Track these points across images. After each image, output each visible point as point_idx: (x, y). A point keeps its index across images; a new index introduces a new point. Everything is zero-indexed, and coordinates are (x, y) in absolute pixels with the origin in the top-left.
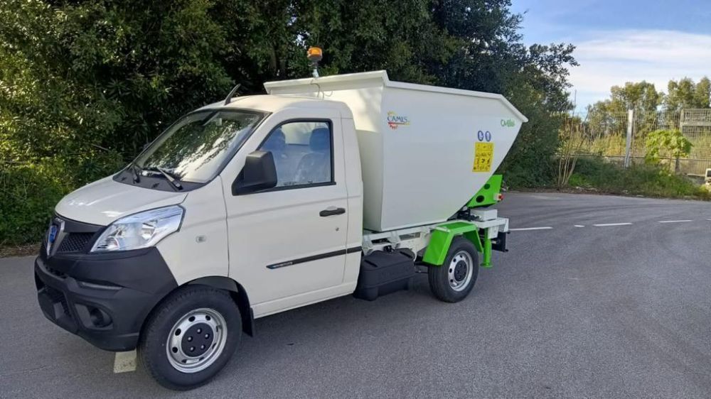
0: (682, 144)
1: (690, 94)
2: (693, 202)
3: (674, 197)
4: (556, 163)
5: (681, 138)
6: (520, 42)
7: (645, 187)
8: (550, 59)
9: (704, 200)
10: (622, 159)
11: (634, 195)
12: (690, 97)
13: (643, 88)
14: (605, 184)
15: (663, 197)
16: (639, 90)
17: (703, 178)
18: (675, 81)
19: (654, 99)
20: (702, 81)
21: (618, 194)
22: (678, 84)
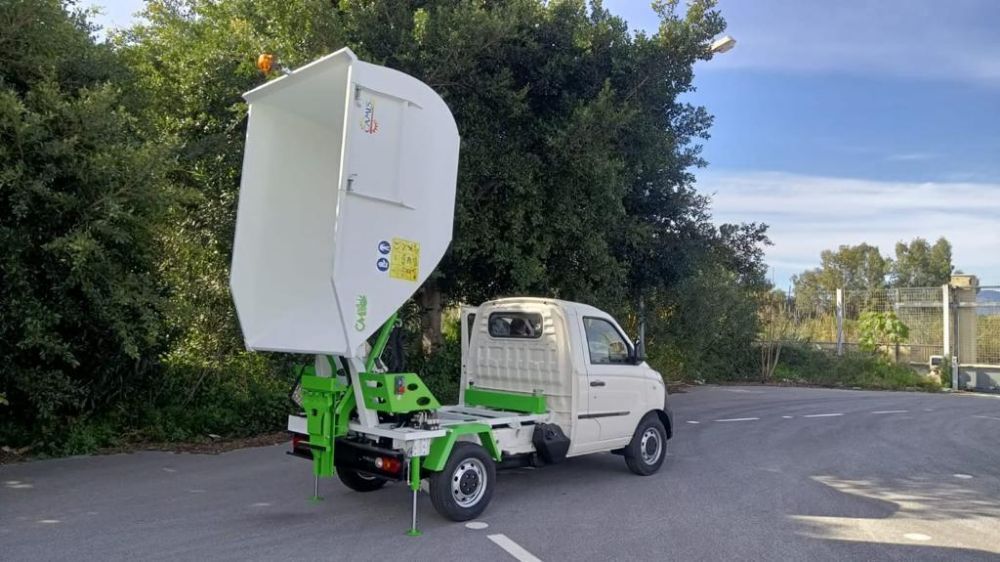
0: (898, 328)
1: (925, 259)
2: (916, 394)
3: (895, 389)
4: (758, 351)
5: (897, 321)
6: (709, 221)
7: (862, 379)
8: (742, 239)
9: (930, 391)
10: (832, 346)
11: (850, 387)
12: (925, 264)
13: (863, 252)
14: (816, 375)
15: (883, 389)
16: (858, 255)
17: (928, 367)
18: (903, 243)
19: (879, 267)
20: (939, 243)
21: (832, 387)
22: (909, 247)
